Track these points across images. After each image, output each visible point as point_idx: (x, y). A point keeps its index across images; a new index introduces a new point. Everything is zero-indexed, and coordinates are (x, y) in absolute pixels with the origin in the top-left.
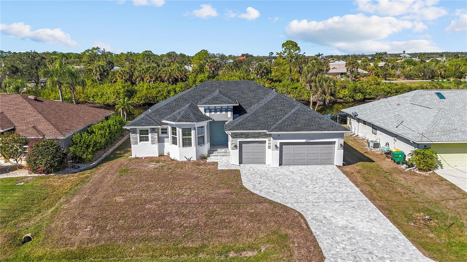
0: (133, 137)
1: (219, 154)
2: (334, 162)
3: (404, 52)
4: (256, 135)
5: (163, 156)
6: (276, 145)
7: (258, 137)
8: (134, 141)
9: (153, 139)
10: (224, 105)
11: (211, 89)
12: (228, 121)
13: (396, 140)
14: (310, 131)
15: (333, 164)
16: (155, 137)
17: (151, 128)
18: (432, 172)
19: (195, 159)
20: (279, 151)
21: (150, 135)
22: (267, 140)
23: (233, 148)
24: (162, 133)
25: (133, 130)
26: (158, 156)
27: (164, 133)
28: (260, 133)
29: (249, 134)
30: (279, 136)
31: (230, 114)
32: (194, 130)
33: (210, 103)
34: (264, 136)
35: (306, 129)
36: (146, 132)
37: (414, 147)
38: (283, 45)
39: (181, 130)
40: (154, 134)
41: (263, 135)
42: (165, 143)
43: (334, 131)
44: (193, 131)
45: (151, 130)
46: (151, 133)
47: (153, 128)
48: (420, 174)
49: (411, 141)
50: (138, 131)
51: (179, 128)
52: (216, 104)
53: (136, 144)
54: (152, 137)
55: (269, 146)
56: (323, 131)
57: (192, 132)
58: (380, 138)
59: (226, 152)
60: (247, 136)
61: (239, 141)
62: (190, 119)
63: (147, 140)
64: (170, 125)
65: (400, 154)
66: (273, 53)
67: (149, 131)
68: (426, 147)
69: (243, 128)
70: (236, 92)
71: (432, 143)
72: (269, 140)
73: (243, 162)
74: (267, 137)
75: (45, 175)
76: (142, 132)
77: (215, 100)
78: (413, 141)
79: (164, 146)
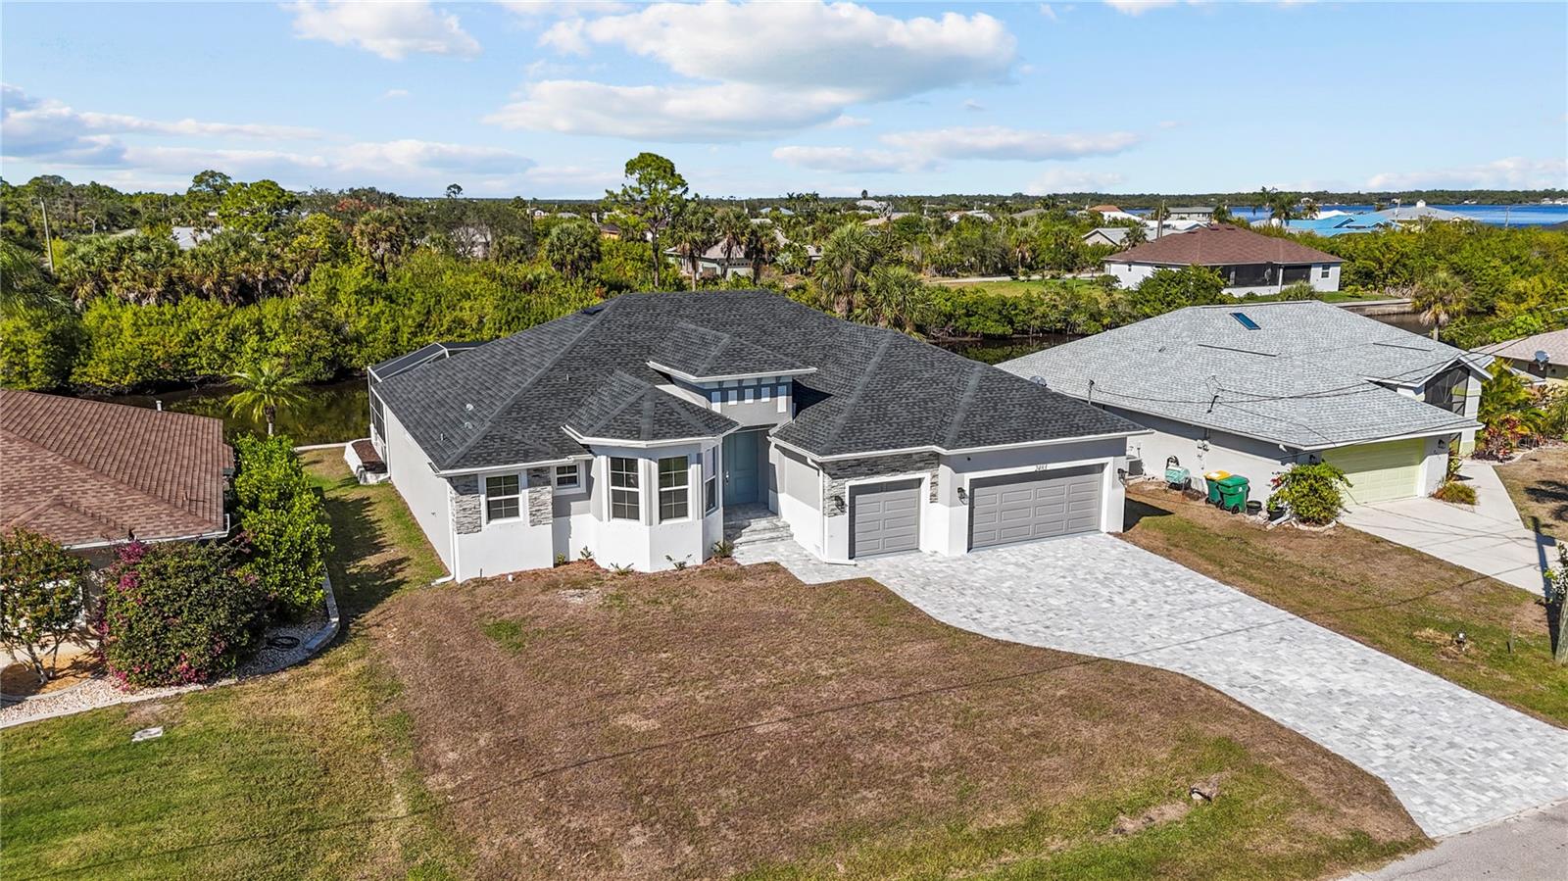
0: (465, 507)
1: (756, 537)
2: (1099, 525)
3: (865, 192)
4: (898, 464)
5: (566, 563)
6: (961, 490)
7: (904, 469)
8: (470, 520)
9: (537, 508)
10: (768, 375)
11: (658, 323)
12: (776, 425)
13: (1210, 446)
14: (1052, 437)
15: (1098, 530)
16: (542, 498)
17: (528, 470)
18: (1334, 523)
19: (699, 562)
20: (967, 506)
21: (524, 496)
22: (926, 475)
23: (833, 510)
24: (559, 484)
25: (463, 481)
26: (552, 566)
27: (564, 483)
28: (910, 455)
29: (879, 463)
30: (969, 459)
31: (783, 403)
32: (698, 463)
33: (728, 370)
34: (919, 465)
35: (1040, 431)
36: (510, 484)
37: (1280, 462)
38: (631, 167)
39: (655, 466)
40: (539, 489)
41: (917, 462)
42: (573, 519)
43: (1109, 432)
44: (695, 465)
45: (528, 474)
46: (529, 486)
47: (536, 470)
48: (1314, 533)
49: (1281, 447)
50: (482, 485)
51: (650, 459)
52: (746, 370)
53: (476, 530)
54: (533, 501)
55: (933, 495)
56: (1082, 435)
57: (690, 471)
58: (1141, 447)
59: (776, 528)
60: (872, 467)
61: (850, 487)
62: (684, 426)
63: (513, 512)
64: (604, 450)
65: (1240, 485)
66: (459, 188)
67: (523, 479)
68: (1313, 458)
69: (864, 444)
70: (740, 328)
71: (1332, 446)
72: (934, 476)
73: (856, 553)
74: (928, 468)
75: (200, 687)
76: (495, 485)
77: (733, 359)
78: (1286, 444)
79: (570, 528)
